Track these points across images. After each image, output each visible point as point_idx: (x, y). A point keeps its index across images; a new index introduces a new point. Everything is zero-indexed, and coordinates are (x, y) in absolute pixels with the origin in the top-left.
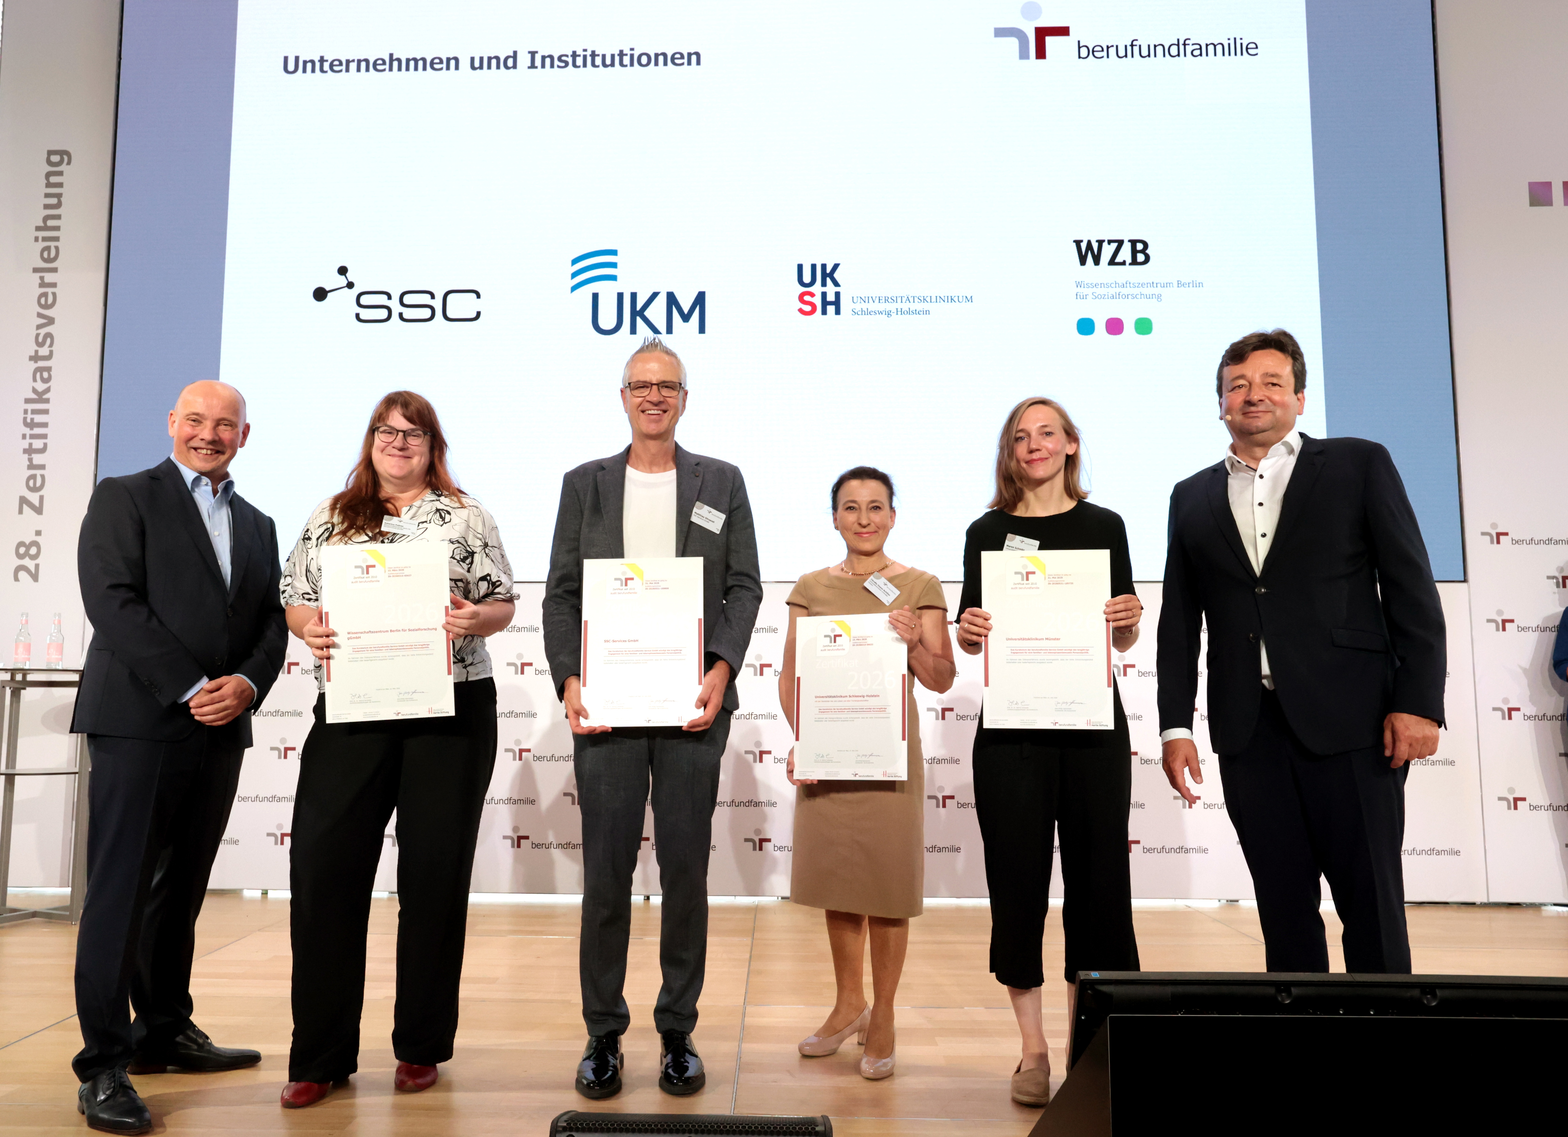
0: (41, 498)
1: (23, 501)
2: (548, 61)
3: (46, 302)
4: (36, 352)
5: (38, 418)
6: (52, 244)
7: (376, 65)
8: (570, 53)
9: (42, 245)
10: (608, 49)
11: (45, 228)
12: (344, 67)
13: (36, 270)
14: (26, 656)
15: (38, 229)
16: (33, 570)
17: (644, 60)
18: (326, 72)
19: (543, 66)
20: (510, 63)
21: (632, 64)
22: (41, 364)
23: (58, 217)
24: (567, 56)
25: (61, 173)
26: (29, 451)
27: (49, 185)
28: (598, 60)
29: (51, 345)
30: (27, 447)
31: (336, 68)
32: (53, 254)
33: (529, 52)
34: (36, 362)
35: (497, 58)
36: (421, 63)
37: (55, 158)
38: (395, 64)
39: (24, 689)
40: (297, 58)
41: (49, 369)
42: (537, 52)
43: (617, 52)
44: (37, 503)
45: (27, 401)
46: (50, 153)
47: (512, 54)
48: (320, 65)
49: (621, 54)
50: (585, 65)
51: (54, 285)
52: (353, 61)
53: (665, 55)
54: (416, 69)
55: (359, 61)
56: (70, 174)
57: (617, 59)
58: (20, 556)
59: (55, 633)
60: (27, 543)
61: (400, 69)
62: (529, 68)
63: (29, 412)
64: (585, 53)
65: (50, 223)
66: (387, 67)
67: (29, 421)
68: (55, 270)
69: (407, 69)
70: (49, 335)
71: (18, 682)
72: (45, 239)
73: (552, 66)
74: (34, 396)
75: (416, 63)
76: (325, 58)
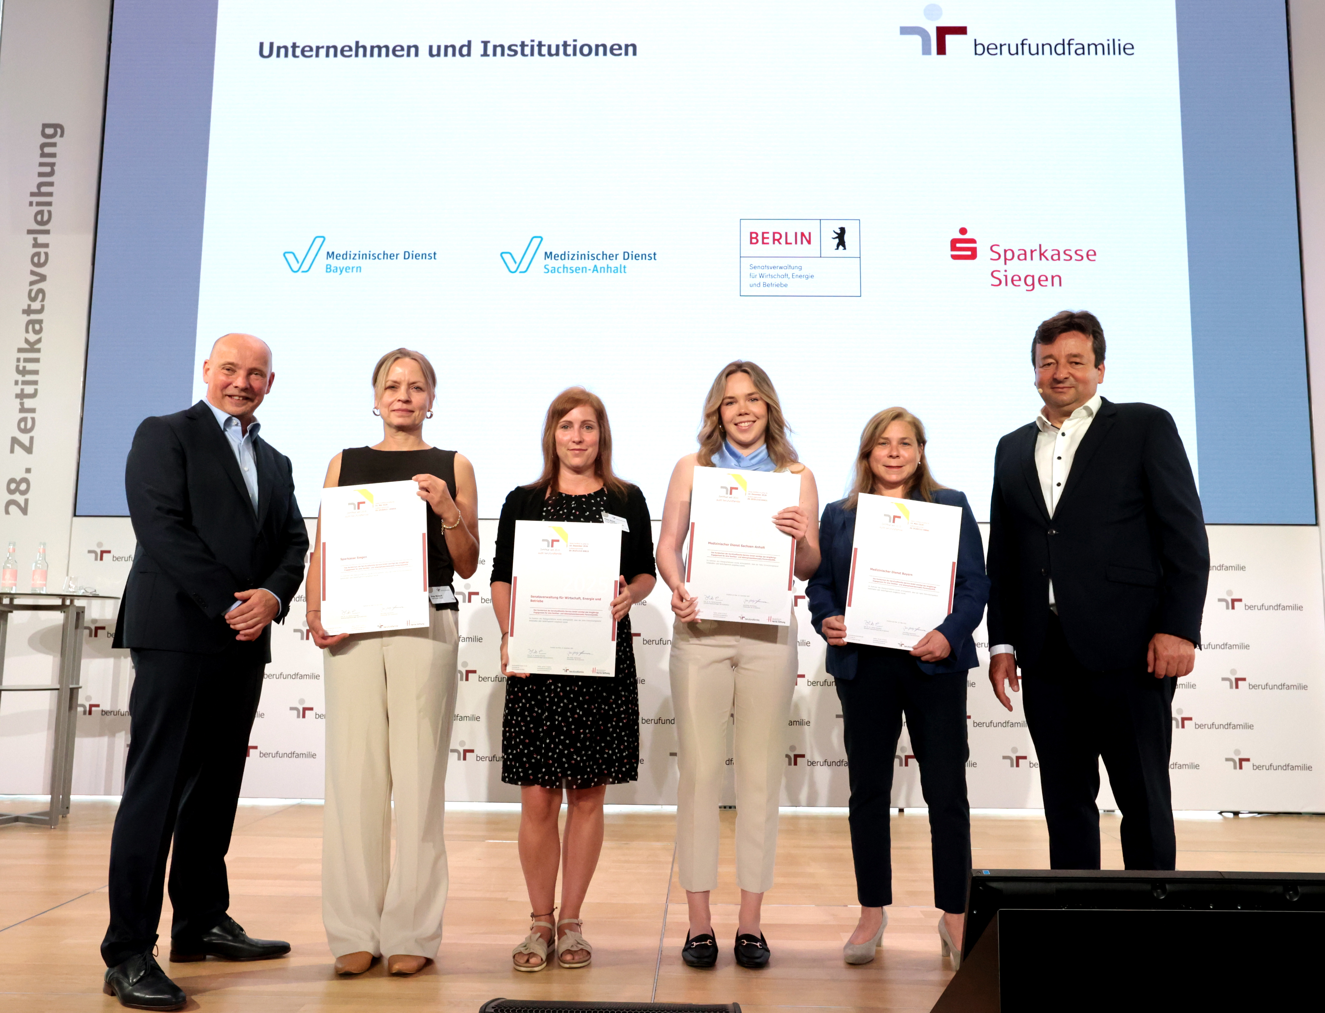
0: (32, 439)
1: (15, 441)
2: (499, 50)
3: (39, 261)
4: (29, 306)
5: (30, 366)
6: (46, 209)
7: (343, 52)
8: (519, 43)
9: (36, 209)
10: (554, 40)
11: (39, 194)
12: (314, 53)
13: (30, 232)
14: (13, 582)
15: (33, 194)
16: (23, 504)
17: (586, 50)
18: (298, 57)
19: (495, 54)
20: (465, 51)
21: (575, 54)
22: (34, 317)
23: (51, 184)
24: (516, 46)
25: (54, 145)
26: (21, 396)
27: (43, 155)
28: (544, 50)
29: (43, 300)
30: (19, 392)
31: (306, 54)
32: (46, 218)
33: (482, 42)
34: (28, 315)
35: (453, 47)
36: (384, 50)
37: (49, 131)
38: (361, 51)
39: (11, 612)
40: (272, 44)
41: (40, 322)
42: (489, 42)
43: (561, 43)
44: (27, 443)
45: (20, 350)
46: (45, 126)
47: (466, 44)
48: (293, 50)
49: (565, 45)
50: (532, 54)
51: (46, 245)
52: (323, 47)
53: (604, 46)
54: (380, 55)
55: (328, 48)
56: (62, 146)
57: (561, 49)
58: (11, 492)
59: (40, 560)
60: (18, 479)
61: (365, 55)
62: (482, 56)
63: (22, 360)
64: (532, 43)
65: (44, 189)
66: (353, 53)
67: (21, 368)
68: (47, 232)
69: (372, 55)
70: (41, 291)
71: (6, 605)
72: (38, 204)
73: (503, 54)
74: (27, 346)
75: (380, 50)
76: (297, 45)
